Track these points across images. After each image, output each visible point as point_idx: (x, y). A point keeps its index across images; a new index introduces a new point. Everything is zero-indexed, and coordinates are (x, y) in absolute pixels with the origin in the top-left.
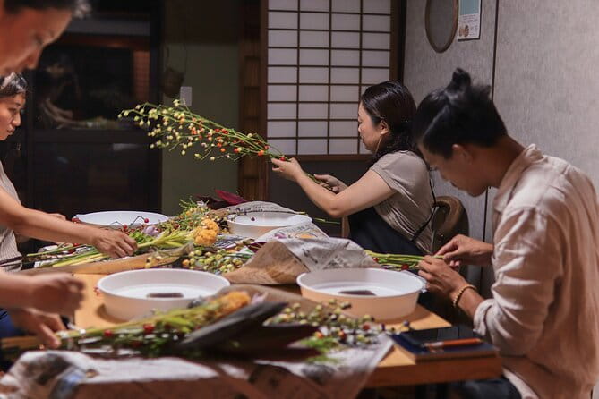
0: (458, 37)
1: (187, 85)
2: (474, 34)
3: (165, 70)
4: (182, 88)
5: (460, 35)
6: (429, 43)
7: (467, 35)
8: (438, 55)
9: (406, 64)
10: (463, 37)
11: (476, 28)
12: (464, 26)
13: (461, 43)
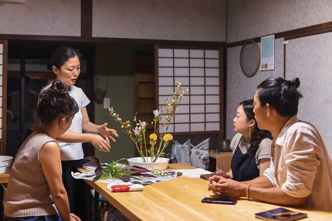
0: (261, 69)
1: (108, 97)
2: (271, 67)
3: (96, 90)
4: (105, 99)
5: (262, 68)
6: (242, 72)
7: (266, 68)
8: (249, 78)
9: (228, 84)
10: (264, 69)
11: (272, 64)
12: (264, 64)
13: (263, 72)
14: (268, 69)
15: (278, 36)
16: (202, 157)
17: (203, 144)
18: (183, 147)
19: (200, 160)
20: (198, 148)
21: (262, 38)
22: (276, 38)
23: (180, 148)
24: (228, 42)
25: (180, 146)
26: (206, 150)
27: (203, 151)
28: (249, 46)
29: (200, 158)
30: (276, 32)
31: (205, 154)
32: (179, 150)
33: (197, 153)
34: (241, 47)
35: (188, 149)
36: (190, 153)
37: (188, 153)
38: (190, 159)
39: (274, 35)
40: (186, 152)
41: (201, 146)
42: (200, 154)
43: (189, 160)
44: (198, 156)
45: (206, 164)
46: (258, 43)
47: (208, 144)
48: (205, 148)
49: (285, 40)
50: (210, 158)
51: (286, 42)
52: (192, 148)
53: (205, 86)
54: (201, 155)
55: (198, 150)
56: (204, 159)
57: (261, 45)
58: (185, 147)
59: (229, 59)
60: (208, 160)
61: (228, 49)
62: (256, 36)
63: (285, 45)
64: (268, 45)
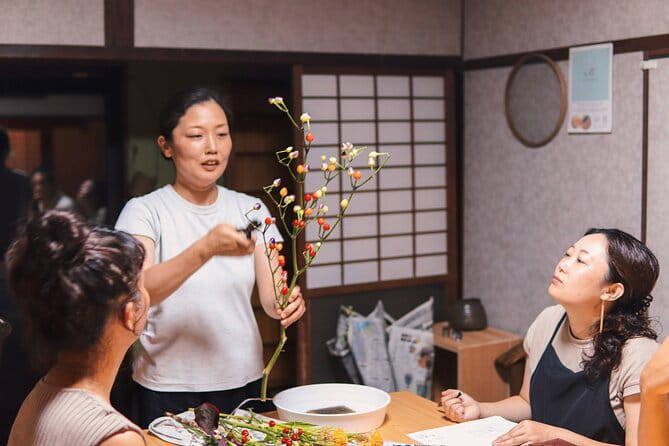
0: (569, 129)
2: (601, 126)
5: (574, 127)
6: (510, 133)
7: (587, 127)
8: (530, 151)
9: (467, 160)
10: (580, 130)
11: (605, 119)
12: (581, 116)
13: (574, 137)
14: (590, 130)
15: (622, 47)
16: (419, 347)
17: (418, 315)
18: (367, 324)
19: (412, 356)
20: (406, 324)
21: (572, 51)
22: (616, 52)
23: (361, 324)
24: (467, 57)
25: (359, 320)
26: (428, 328)
27: (418, 332)
28: (533, 70)
29: (412, 350)
30: (616, 37)
31: (425, 339)
32: (359, 330)
33: (405, 338)
34: (506, 71)
35: (380, 328)
36: (387, 338)
37: (382, 338)
38: (388, 353)
39: (611, 46)
40: (376, 336)
41: (413, 319)
42: (413, 339)
43: (385, 356)
44: (407, 345)
45: (428, 365)
46: (561, 64)
47: (430, 315)
48: (425, 326)
49: (646, 59)
50: (438, 350)
51: (652, 64)
52: (389, 323)
53: (413, 166)
54: (415, 342)
55: (407, 330)
56: (424, 354)
57: (570, 69)
58: (374, 324)
59: (469, 98)
60: (432, 355)
61: (467, 74)
62: (552, 45)
63: (646, 72)
64: (592, 71)
